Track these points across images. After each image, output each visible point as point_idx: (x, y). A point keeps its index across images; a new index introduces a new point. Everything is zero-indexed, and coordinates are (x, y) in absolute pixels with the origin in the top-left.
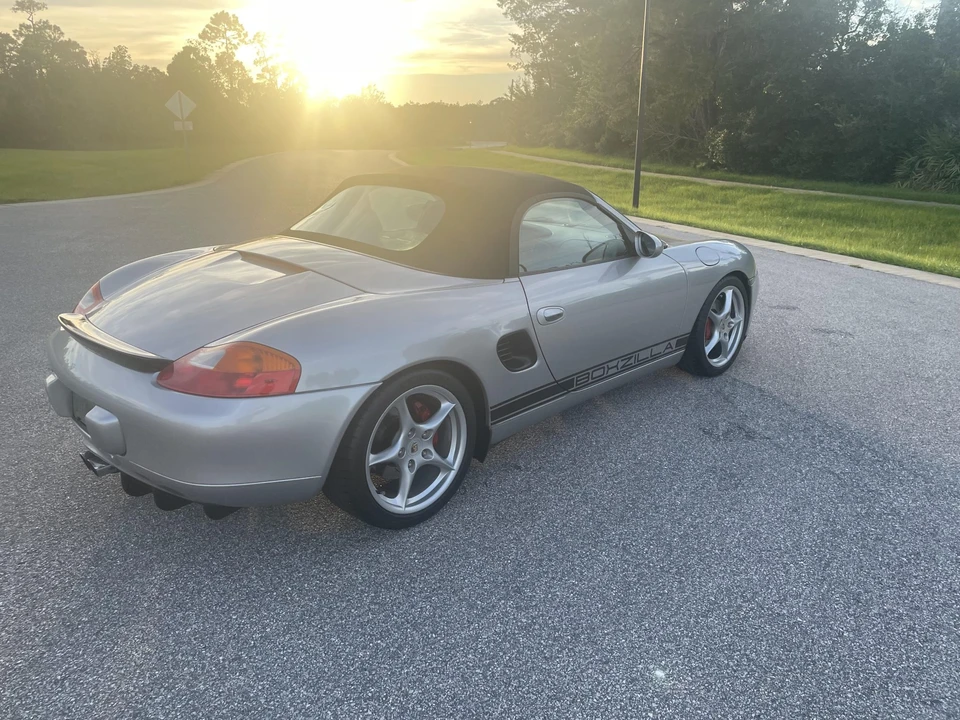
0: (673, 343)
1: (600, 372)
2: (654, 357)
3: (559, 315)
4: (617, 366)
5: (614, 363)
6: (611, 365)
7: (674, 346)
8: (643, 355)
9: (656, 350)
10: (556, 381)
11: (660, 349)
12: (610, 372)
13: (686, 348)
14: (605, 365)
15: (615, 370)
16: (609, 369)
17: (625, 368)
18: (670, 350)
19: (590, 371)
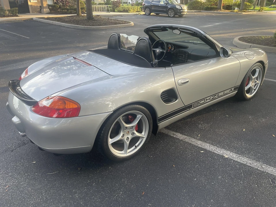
0: (233, 89)
1: (203, 101)
2: (225, 95)
3: (188, 82)
4: (210, 99)
5: (209, 98)
6: (207, 98)
7: (233, 90)
8: (220, 94)
9: (225, 92)
10: (185, 106)
11: (228, 91)
12: (207, 101)
13: (238, 90)
14: (205, 99)
15: (209, 100)
16: (206, 100)
17: (213, 99)
18: (232, 91)
19: (199, 101)
